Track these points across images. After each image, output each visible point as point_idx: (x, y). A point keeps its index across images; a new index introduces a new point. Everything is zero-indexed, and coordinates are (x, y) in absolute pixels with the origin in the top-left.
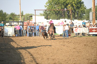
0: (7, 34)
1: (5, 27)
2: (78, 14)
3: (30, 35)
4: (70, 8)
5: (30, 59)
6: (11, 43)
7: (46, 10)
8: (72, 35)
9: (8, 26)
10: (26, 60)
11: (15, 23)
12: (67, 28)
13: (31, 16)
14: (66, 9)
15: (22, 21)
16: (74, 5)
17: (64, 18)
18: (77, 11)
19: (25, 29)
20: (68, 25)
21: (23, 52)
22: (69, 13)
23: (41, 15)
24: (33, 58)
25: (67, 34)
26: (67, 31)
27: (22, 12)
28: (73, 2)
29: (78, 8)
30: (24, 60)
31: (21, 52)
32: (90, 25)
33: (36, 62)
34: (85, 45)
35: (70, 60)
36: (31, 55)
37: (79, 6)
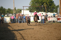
0: (6, 21)
1: (5, 17)
2: (50, 9)
3: (20, 22)
4: (45, 5)
5: (20, 37)
6: (8, 27)
7: (30, 7)
8: (47, 22)
9: (6, 16)
10: (18, 38)
11: (11, 15)
12: (43, 18)
13: (21, 10)
14: (42, 6)
15: (15, 13)
16: (48, 3)
17: (42, 12)
18: (50, 7)
19: (17, 18)
20: (44, 16)
21: (16, 33)
22: (44, 8)
23: (27, 10)
24: (22, 36)
25: (43, 21)
26: (43, 20)
27: (15, 8)
28: (47, 2)
29: (50, 5)
30: (16, 38)
31: (15, 33)
32: (58, 16)
33: (24, 39)
34: (55, 28)
35: (45, 38)
36: (21, 35)
37: (51, 4)
